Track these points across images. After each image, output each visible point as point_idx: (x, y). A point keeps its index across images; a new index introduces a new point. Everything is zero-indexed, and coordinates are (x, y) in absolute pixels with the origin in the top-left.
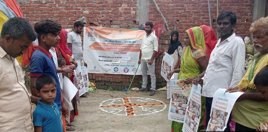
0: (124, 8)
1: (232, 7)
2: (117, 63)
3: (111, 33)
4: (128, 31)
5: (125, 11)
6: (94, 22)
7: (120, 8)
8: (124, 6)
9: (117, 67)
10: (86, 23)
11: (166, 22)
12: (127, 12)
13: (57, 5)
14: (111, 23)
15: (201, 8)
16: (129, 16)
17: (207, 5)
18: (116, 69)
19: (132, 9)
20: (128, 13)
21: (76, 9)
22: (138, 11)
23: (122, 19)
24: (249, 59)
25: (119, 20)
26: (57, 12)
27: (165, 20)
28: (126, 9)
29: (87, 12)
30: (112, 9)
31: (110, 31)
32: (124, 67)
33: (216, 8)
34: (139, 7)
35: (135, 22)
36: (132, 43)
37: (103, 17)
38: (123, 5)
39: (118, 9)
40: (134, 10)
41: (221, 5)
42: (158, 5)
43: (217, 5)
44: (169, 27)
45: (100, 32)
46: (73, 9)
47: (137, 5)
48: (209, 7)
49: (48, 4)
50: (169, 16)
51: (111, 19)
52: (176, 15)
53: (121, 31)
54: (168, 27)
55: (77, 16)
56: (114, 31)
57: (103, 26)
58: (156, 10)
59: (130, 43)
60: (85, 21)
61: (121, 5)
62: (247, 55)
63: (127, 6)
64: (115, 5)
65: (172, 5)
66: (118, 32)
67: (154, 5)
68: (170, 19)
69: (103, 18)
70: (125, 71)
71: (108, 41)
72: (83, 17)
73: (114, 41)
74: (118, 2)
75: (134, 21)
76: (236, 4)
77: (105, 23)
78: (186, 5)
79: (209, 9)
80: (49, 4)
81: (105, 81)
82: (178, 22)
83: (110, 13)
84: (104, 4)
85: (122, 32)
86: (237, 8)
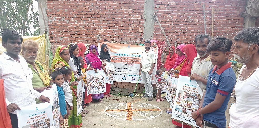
0: (133, 27)
1: (225, 28)
2: (125, 73)
3: (121, 48)
4: (136, 47)
5: (134, 30)
6: (108, 39)
7: (130, 28)
8: (133, 25)
9: (125, 76)
10: (101, 39)
11: (168, 40)
12: (136, 30)
13: (78, 25)
14: (122, 40)
15: (198, 29)
16: (137, 35)
17: (204, 26)
18: (124, 78)
19: (140, 28)
20: (136, 32)
21: (94, 28)
22: (144, 30)
23: (131, 36)
24: (238, 73)
25: (129, 37)
26: (78, 30)
27: (167, 38)
29: (102, 30)
30: (123, 28)
32: (131, 77)
33: (211, 29)
34: (145, 27)
35: (142, 39)
36: (137, 57)
39: (128, 29)
40: (142, 29)
41: (216, 27)
42: (162, 26)
43: (212, 26)
44: (170, 43)
45: (112, 47)
46: (91, 28)
47: (144, 25)
48: (205, 28)
49: (70, 24)
50: (170, 35)
51: (122, 37)
52: (177, 34)
55: (94, 33)
56: (124, 47)
57: (115, 43)
58: (160, 29)
61: (131, 25)
63: (135, 26)
64: (126, 25)
65: (174, 25)
66: (127, 47)
67: (158, 25)
68: (171, 37)
69: (115, 35)
71: (118, 55)
72: (99, 35)
73: (123, 55)
74: (129, 23)
76: (229, 26)
77: (117, 40)
78: (185, 26)
80: (72, 23)
81: (115, 88)
82: (178, 40)
83: (121, 32)
84: (116, 24)
85: (130, 47)
86: (230, 29)
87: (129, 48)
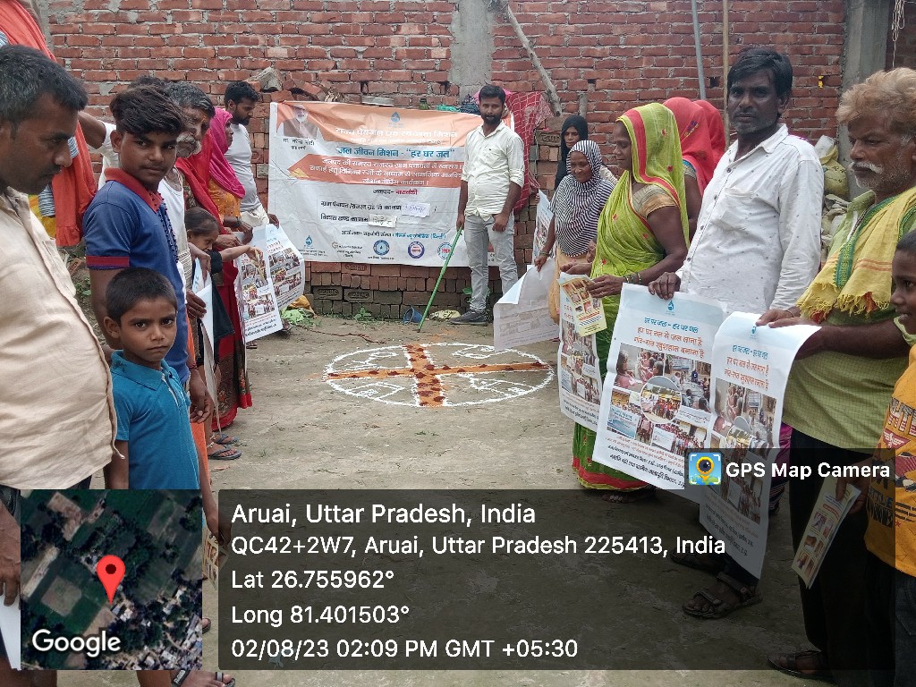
0: (407, 38)
1: (776, 36)
2: (385, 224)
3: (363, 124)
4: (424, 116)
5: (413, 48)
6: (308, 87)
7: (394, 40)
8: (410, 30)
9: (385, 238)
10: (279, 88)
11: (552, 87)
12: (418, 51)
13: (179, 29)
14: (365, 90)
15: (670, 41)
16: (424, 67)
17: (692, 28)
18: (381, 246)
19: (435, 40)
20: (421, 55)
21: (246, 42)
22: (455, 49)
23: (400, 74)
24: (832, 212)
25: (392, 78)
26: (179, 51)
27: (548, 80)
28: (414, 43)
29: (280, 51)
30: (368, 41)
31: (359, 118)
32: (409, 241)
33: (720, 40)
34: (458, 36)
35: (446, 84)
36: (434, 158)
37: (336, 67)
38: (404, 28)
39: (387, 42)
40: (443, 44)
41: (738, 30)
42: (524, 29)
43: (724, 28)
44: (561, 102)
45: (327, 119)
46: (232, 42)
47: (454, 27)
48: (697, 37)
49: (146, 26)
50: (560, 65)
51: (364, 76)
52: (586, 64)
53: (395, 116)
54: (557, 105)
55: (247, 64)
56: (375, 118)
57: (336, 101)
58: (517, 45)
59: (429, 159)
60: (274, 83)
61: (399, 28)
62: (827, 200)
63: (417, 31)
64: (378, 28)
65: (571, 28)
66: (389, 120)
67: (511, 29)
68: (564, 75)
69: (335, 71)
70: (411, 254)
71: (353, 151)
72: (269, 70)
73: (376, 152)
74: (390, 19)
75: (441, 83)
76: (788, 24)
77: (344, 90)
78: (617, 30)
79: (697, 42)
80: (151, 24)
81: (344, 288)
82: (590, 87)
83: (360, 56)
84: (338, 24)
85: (402, 121)
86: (792, 41)
87: (396, 121)
